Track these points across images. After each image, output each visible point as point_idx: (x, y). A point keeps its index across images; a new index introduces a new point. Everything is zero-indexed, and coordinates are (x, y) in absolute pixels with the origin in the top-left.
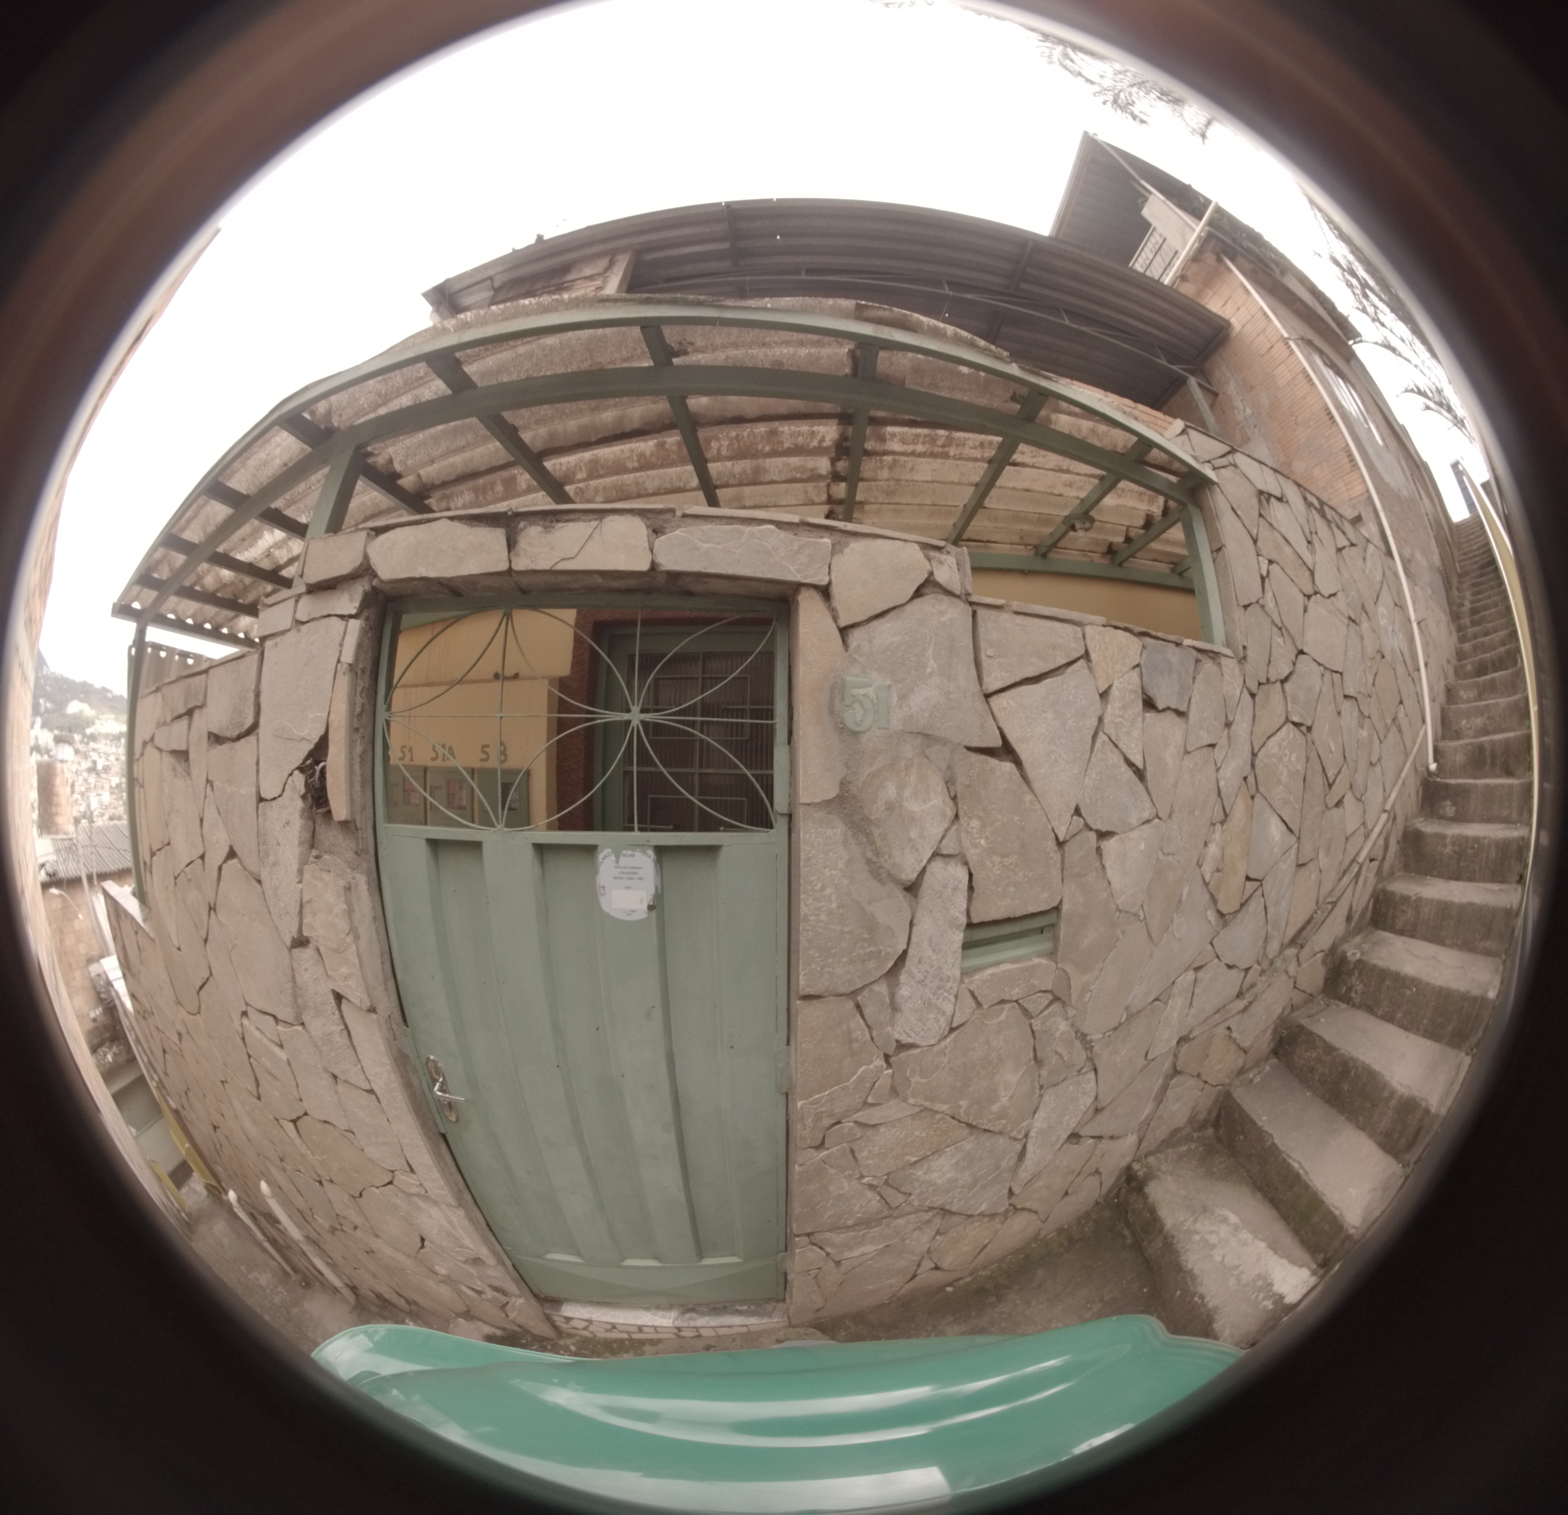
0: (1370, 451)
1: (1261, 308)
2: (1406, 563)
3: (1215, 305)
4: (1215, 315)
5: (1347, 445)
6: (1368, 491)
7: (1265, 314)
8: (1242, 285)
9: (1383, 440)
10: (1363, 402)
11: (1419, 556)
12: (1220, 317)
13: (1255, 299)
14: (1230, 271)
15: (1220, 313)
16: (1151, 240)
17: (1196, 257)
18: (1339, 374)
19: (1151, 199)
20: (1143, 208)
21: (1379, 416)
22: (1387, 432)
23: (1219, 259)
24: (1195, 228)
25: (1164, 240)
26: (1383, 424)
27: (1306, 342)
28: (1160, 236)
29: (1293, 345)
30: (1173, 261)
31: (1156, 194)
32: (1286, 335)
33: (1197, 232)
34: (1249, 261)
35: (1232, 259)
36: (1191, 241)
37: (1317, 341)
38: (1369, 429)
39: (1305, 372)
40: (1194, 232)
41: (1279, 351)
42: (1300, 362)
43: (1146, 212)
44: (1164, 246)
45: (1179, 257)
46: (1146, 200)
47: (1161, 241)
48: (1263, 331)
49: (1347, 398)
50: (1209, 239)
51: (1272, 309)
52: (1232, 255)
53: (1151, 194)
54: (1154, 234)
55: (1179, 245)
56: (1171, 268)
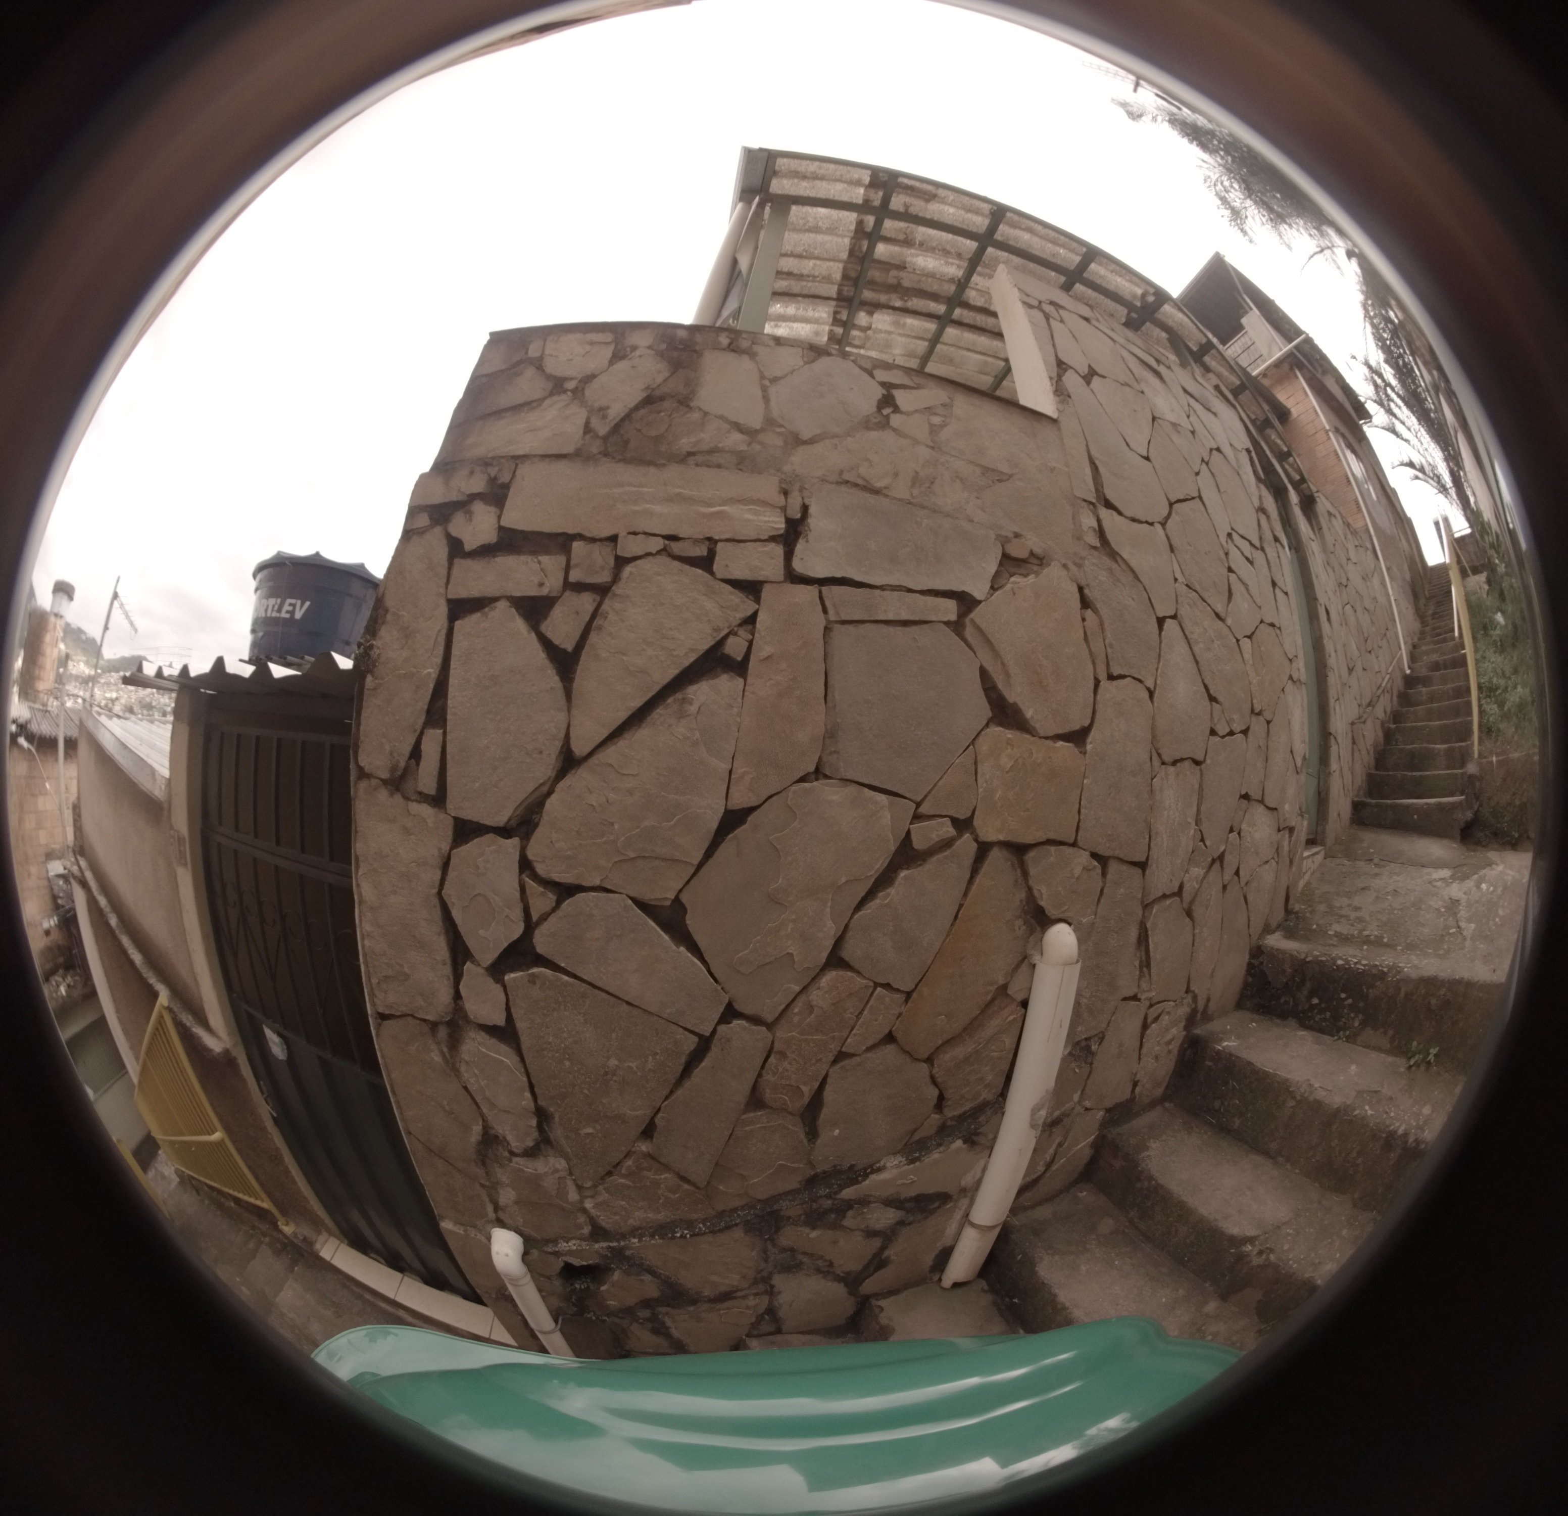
0: (1369, 504)
1: (1314, 407)
2: (1388, 569)
3: (1282, 396)
4: (1280, 403)
5: (1356, 499)
6: (1367, 525)
7: (1316, 411)
8: (1304, 389)
9: (1376, 494)
10: (1367, 472)
11: (1395, 569)
12: (1285, 407)
13: (1310, 400)
14: (1297, 377)
15: (1285, 403)
16: (1242, 339)
17: (1278, 364)
18: (1354, 451)
19: (1250, 313)
20: (1242, 317)
21: (1377, 482)
22: (1380, 492)
23: (1291, 369)
24: (1282, 346)
25: (1253, 343)
26: (1378, 487)
27: (1337, 430)
28: (1250, 339)
29: (1331, 434)
30: (1259, 361)
31: (1256, 311)
32: (1328, 428)
33: (1285, 350)
34: (1310, 371)
35: (1300, 370)
36: (1278, 355)
37: (1343, 429)
38: (1368, 489)
39: (1335, 451)
40: (1281, 350)
41: (1321, 436)
42: (1333, 445)
43: (1244, 321)
44: (1252, 347)
45: (1265, 361)
46: (1246, 313)
47: (1250, 343)
48: (1313, 422)
49: (1356, 468)
50: (1290, 355)
51: (1320, 407)
52: (1301, 367)
53: (1251, 309)
54: (1246, 336)
55: (1265, 352)
56: (1259, 366)
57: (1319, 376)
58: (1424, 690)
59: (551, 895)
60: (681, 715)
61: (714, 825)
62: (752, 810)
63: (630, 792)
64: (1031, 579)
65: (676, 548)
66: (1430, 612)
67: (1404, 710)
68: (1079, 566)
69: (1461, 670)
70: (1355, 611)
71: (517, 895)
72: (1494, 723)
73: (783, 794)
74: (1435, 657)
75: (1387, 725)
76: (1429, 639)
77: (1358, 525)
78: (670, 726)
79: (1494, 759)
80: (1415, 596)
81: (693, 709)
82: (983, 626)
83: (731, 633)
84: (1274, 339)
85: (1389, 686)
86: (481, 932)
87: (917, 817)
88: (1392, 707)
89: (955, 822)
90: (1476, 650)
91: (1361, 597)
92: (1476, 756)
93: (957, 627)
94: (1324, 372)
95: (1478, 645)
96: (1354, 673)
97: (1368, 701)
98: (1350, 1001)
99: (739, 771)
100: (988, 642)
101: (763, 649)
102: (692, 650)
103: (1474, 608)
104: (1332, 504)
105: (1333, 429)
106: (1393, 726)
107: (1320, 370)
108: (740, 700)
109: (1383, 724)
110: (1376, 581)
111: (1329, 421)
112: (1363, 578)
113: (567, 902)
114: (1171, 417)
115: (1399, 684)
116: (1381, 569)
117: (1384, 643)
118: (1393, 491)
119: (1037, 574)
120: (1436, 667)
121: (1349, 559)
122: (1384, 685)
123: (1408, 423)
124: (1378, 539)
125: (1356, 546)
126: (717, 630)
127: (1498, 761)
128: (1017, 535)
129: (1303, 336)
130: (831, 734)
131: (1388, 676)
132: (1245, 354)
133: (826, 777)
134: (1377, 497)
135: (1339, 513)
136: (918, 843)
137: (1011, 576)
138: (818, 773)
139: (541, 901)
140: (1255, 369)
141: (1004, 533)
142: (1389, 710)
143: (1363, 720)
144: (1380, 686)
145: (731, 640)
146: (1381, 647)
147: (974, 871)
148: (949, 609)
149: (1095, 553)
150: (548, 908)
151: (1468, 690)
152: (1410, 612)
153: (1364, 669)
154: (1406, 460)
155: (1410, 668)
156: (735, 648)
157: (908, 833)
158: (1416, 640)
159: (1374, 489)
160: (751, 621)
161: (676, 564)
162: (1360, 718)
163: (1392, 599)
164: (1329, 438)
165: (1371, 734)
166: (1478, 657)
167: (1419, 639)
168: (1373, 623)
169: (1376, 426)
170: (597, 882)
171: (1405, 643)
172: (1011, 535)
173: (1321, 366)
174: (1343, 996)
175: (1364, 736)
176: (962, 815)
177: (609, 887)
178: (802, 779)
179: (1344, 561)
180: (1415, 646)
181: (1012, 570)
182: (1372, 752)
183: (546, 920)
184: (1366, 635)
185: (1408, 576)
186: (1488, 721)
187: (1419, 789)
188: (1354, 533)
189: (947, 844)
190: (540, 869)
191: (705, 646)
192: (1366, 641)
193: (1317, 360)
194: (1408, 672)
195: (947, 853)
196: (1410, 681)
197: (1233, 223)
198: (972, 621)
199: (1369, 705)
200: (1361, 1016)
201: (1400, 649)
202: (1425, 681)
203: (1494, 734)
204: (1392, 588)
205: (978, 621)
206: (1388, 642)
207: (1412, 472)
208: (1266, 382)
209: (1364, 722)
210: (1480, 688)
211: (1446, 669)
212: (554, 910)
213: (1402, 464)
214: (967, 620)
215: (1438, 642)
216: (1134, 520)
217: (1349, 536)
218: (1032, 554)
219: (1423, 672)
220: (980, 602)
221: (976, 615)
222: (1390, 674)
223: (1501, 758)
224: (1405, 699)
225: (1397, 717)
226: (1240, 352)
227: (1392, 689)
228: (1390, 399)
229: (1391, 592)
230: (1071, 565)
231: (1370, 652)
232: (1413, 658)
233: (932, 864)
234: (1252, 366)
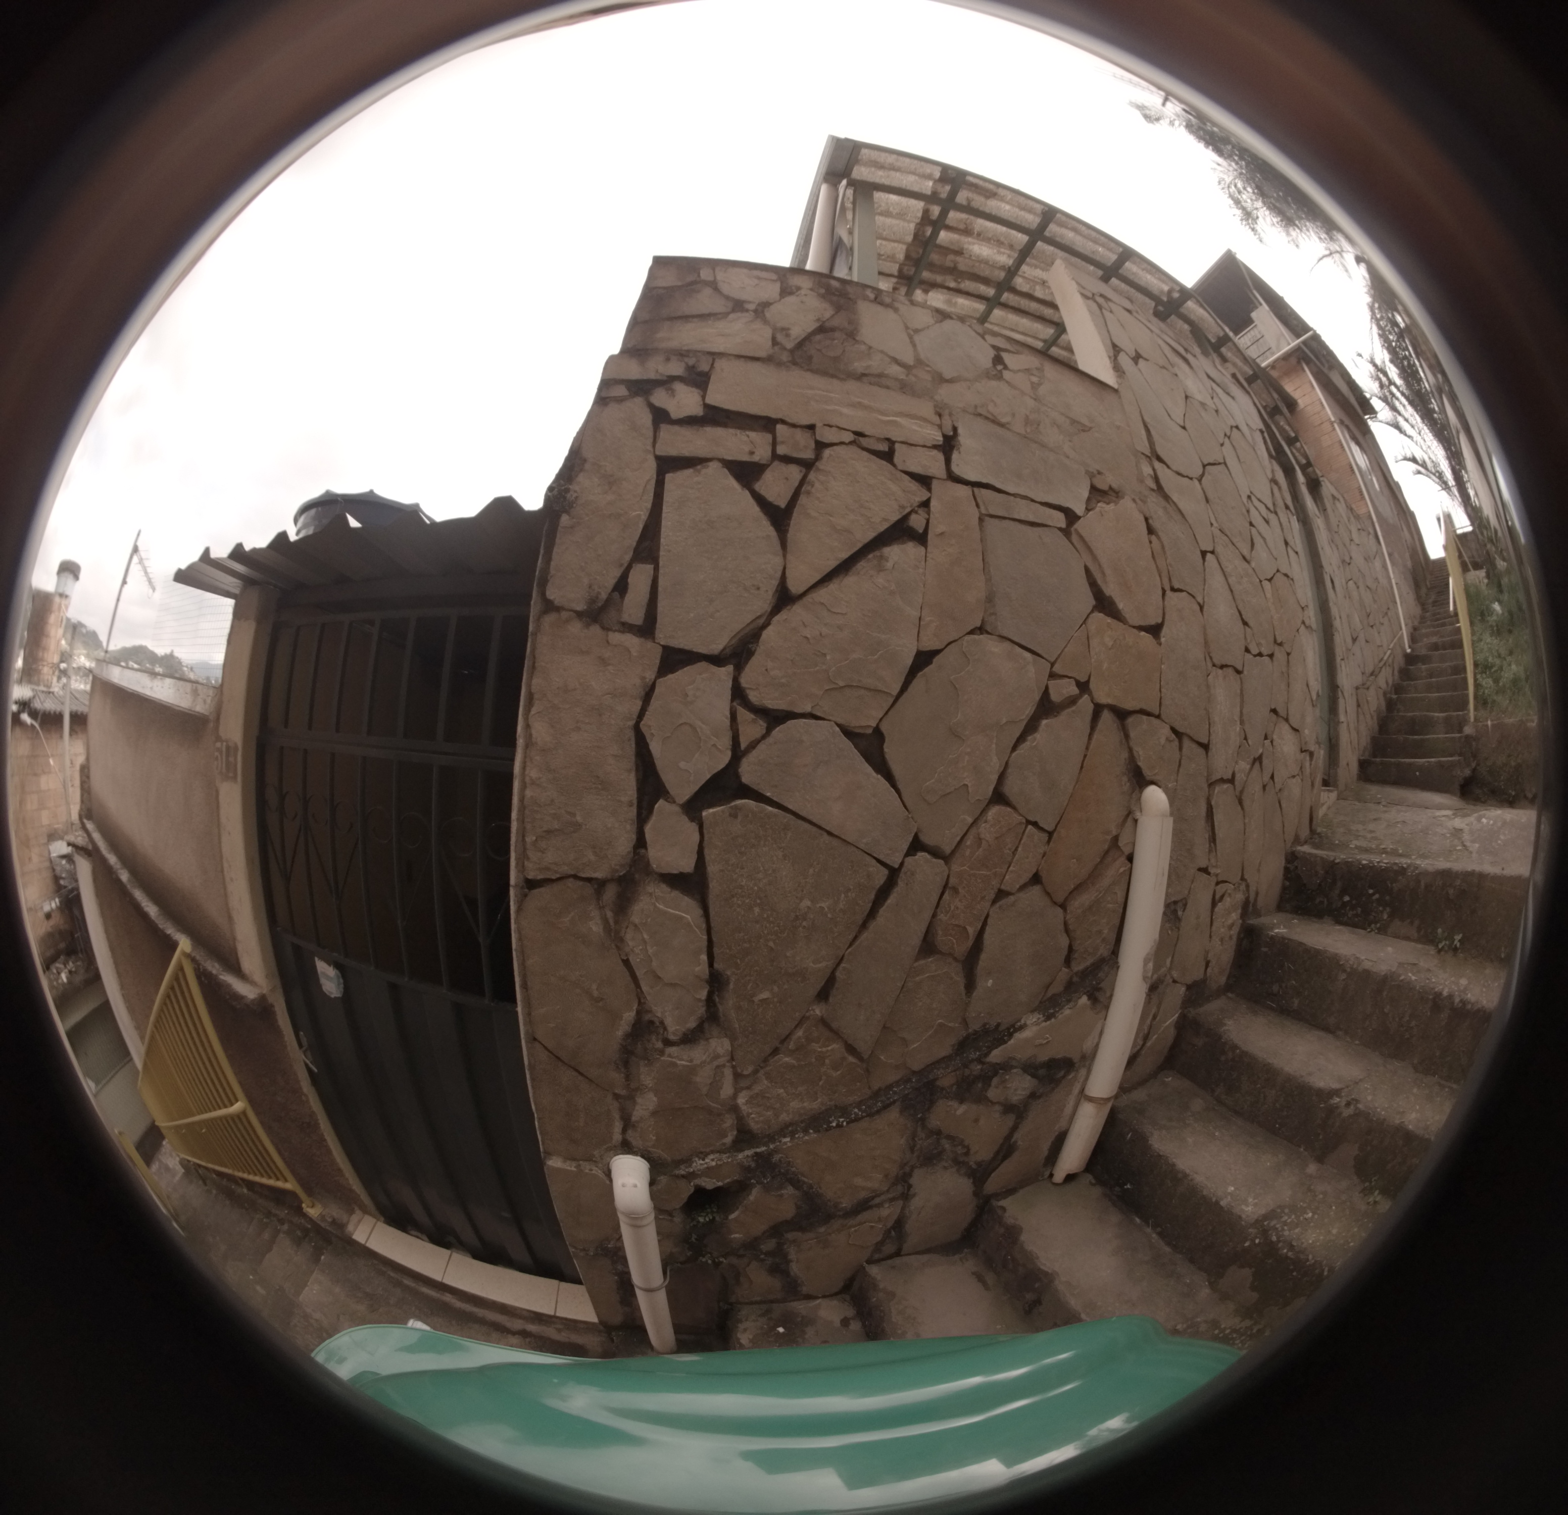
0: (1372, 492)
1: (1320, 399)
2: (1390, 555)
3: (1289, 387)
4: (1288, 394)
5: (1360, 486)
6: (1369, 512)
7: (1321, 403)
8: (1311, 383)
9: (1379, 485)
10: (1370, 463)
11: (1396, 555)
12: (1292, 398)
13: (1316, 393)
14: (1304, 370)
15: (1292, 394)
16: (1252, 332)
17: (1286, 357)
18: (1358, 443)
19: (1260, 308)
20: (1252, 311)
21: (1380, 473)
22: (1384, 484)
23: (1299, 362)
24: (1290, 341)
25: (1263, 336)
26: (1382, 478)
27: (1342, 422)
28: (1260, 332)
29: (1336, 426)
30: (1268, 353)
31: (1265, 306)
32: (1333, 419)
33: (1293, 345)
34: (1315, 364)
35: (1308, 364)
36: (1286, 349)
37: (1347, 421)
38: (1372, 480)
39: (1340, 442)
40: (1289, 344)
41: (1327, 426)
42: (1338, 436)
43: (1254, 315)
44: (1261, 340)
45: (1273, 354)
46: (1257, 308)
47: (1259, 336)
48: (1319, 413)
49: (1360, 459)
50: (1297, 350)
51: (1326, 400)
52: (1308, 362)
53: (1261, 304)
54: (1255, 329)
55: (1273, 346)
56: (1267, 358)
57: (1326, 371)
58: (1423, 667)
59: (761, 722)
60: (880, 569)
61: (909, 661)
62: (937, 652)
63: (840, 628)
64: (1112, 506)
65: (864, 441)
66: (1431, 601)
67: (1405, 683)
68: (1144, 502)
69: (1459, 651)
70: (1358, 587)
71: (728, 722)
72: (1489, 695)
73: (959, 642)
74: (1434, 639)
75: (1388, 695)
76: (1429, 623)
77: (1362, 511)
78: (872, 576)
79: (1489, 723)
80: (1417, 585)
81: (889, 565)
82: (1084, 534)
83: (913, 511)
84: (1283, 335)
85: (1390, 661)
86: (682, 765)
87: (1052, 676)
88: (1393, 681)
89: (1079, 684)
90: (1473, 633)
91: (1364, 576)
92: (1472, 719)
93: (1066, 532)
94: (1331, 368)
95: (1475, 628)
96: (1357, 643)
97: (1371, 670)
98: (1377, 896)
99: (927, 619)
100: (1089, 548)
101: (937, 528)
102: (885, 520)
103: (1472, 595)
104: (1336, 488)
105: (1338, 421)
106: (1394, 697)
107: (1326, 365)
108: (923, 563)
109: (1385, 694)
110: (1377, 564)
111: (1334, 414)
112: (1365, 559)
113: (778, 729)
114: (1199, 397)
115: (1400, 661)
116: (1383, 554)
117: (1385, 621)
118: (1397, 484)
119: (1116, 503)
120: (1435, 647)
121: (1352, 540)
122: (1385, 658)
123: (1411, 419)
124: (1381, 526)
125: (1359, 530)
126: (903, 507)
127: (1493, 725)
128: (1099, 473)
129: (1310, 333)
130: (990, 599)
131: (1389, 652)
132: (1254, 346)
133: (988, 633)
134: (1380, 488)
135: (1344, 497)
136: (1055, 697)
137: (1099, 502)
138: (981, 630)
139: (751, 728)
140: (1263, 361)
141: (1091, 470)
142: (1390, 682)
143: (1366, 686)
144: (1382, 659)
145: (913, 517)
146: (1382, 624)
147: (1093, 728)
148: (1059, 519)
149: (1154, 494)
150: (758, 735)
151: (1464, 669)
152: (1411, 597)
153: (1367, 642)
154: (1409, 455)
155: (1410, 647)
156: (917, 522)
157: (1047, 688)
158: (1416, 623)
159: (1378, 480)
160: (926, 504)
161: (865, 453)
162: (1363, 684)
163: (1393, 582)
164: (1334, 429)
165: (1374, 701)
166: (1475, 638)
167: (1420, 623)
168: (1375, 601)
169: (1381, 421)
170: (808, 708)
171: (1406, 625)
172: (1095, 472)
173: (1328, 361)
174: (1371, 891)
175: (1367, 701)
176: (1083, 679)
177: (819, 714)
178: (971, 632)
179: (1347, 542)
180: (1415, 629)
181: (1100, 498)
182: (1375, 718)
183: (754, 748)
184: (1368, 611)
185: (1409, 564)
186: (1484, 693)
187: (1420, 750)
188: (1357, 517)
189: (1072, 701)
190: (754, 697)
191: (895, 517)
192: (1368, 616)
193: (1324, 356)
194: (1409, 651)
195: (1074, 708)
196: (1410, 659)
197: (1244, 223)
198: (1076, 530)
199: (1372, 674)
200: (1388, 909)
201: (1401, 629)
202: (1425, 659)
203: (1489, 705)
204: (1394, 572)
205: (1080, 531)
206: (1389, 621)
207: (1414, 467)
208: (1274, 374)
209: (1368, 689)
210: (1476, 665)
211: (1445, 649)
212: (764, 737)
213: (1405, 459)
214: (1072, 529)
215: (1438, 626)
216: (1179, 474)
217: (1352, 519)
218: (1111, 488)
219: (1424, 652)
220: (1079, 518)
221: (1078, 525)
222: (1392, 649)
223: (1495, 722)
224: (1405, 674)
225: (1398, 689)
226: (1249, 344)
227: (1393, 662)
228: (1393, 395)
229: (1392, 576)
230: (1138, 500)
231: (1372, 626)
232: (1413, 639)
233: (1064, 715)
234: (1261, 358)
